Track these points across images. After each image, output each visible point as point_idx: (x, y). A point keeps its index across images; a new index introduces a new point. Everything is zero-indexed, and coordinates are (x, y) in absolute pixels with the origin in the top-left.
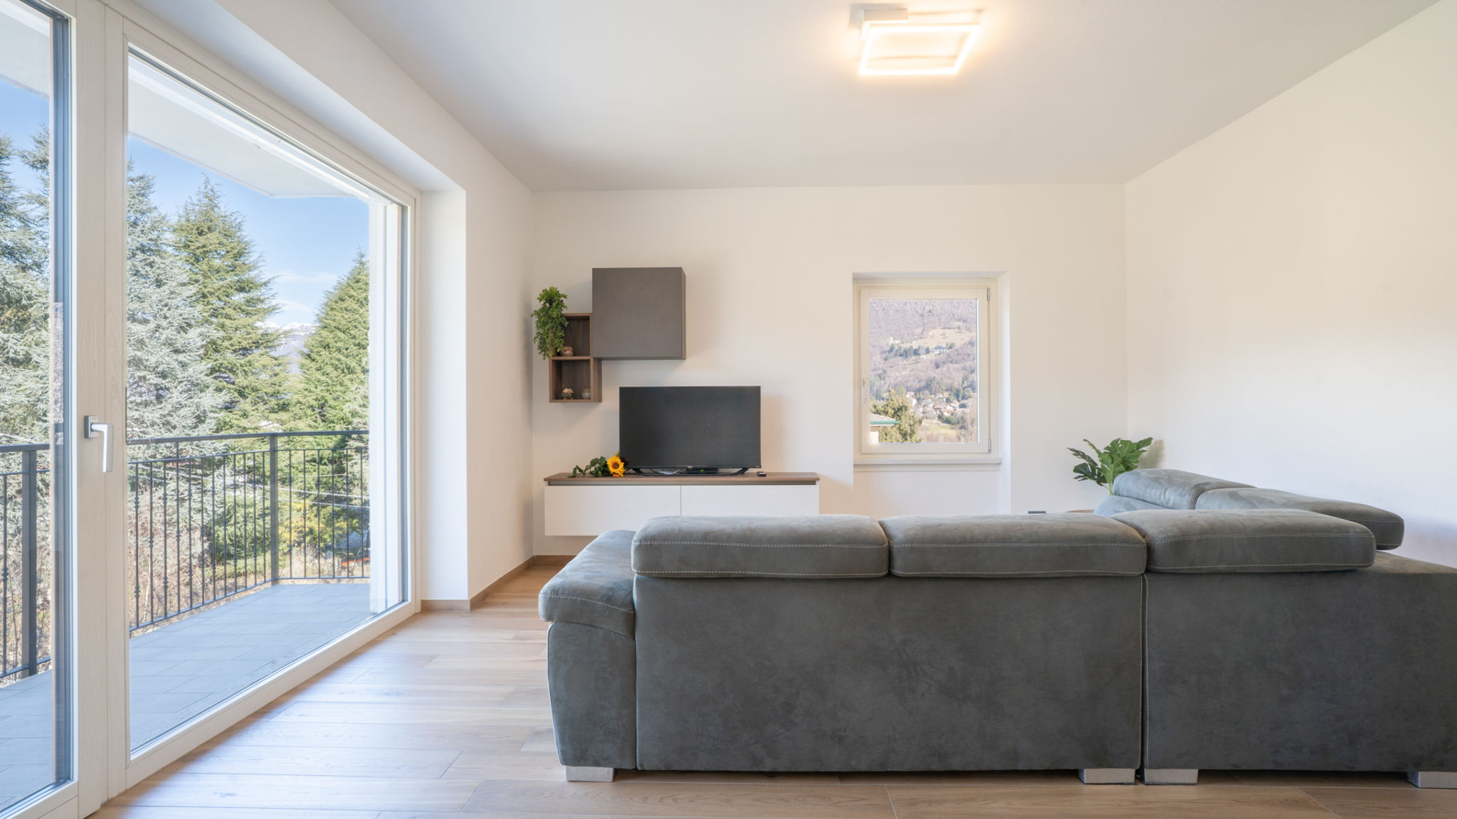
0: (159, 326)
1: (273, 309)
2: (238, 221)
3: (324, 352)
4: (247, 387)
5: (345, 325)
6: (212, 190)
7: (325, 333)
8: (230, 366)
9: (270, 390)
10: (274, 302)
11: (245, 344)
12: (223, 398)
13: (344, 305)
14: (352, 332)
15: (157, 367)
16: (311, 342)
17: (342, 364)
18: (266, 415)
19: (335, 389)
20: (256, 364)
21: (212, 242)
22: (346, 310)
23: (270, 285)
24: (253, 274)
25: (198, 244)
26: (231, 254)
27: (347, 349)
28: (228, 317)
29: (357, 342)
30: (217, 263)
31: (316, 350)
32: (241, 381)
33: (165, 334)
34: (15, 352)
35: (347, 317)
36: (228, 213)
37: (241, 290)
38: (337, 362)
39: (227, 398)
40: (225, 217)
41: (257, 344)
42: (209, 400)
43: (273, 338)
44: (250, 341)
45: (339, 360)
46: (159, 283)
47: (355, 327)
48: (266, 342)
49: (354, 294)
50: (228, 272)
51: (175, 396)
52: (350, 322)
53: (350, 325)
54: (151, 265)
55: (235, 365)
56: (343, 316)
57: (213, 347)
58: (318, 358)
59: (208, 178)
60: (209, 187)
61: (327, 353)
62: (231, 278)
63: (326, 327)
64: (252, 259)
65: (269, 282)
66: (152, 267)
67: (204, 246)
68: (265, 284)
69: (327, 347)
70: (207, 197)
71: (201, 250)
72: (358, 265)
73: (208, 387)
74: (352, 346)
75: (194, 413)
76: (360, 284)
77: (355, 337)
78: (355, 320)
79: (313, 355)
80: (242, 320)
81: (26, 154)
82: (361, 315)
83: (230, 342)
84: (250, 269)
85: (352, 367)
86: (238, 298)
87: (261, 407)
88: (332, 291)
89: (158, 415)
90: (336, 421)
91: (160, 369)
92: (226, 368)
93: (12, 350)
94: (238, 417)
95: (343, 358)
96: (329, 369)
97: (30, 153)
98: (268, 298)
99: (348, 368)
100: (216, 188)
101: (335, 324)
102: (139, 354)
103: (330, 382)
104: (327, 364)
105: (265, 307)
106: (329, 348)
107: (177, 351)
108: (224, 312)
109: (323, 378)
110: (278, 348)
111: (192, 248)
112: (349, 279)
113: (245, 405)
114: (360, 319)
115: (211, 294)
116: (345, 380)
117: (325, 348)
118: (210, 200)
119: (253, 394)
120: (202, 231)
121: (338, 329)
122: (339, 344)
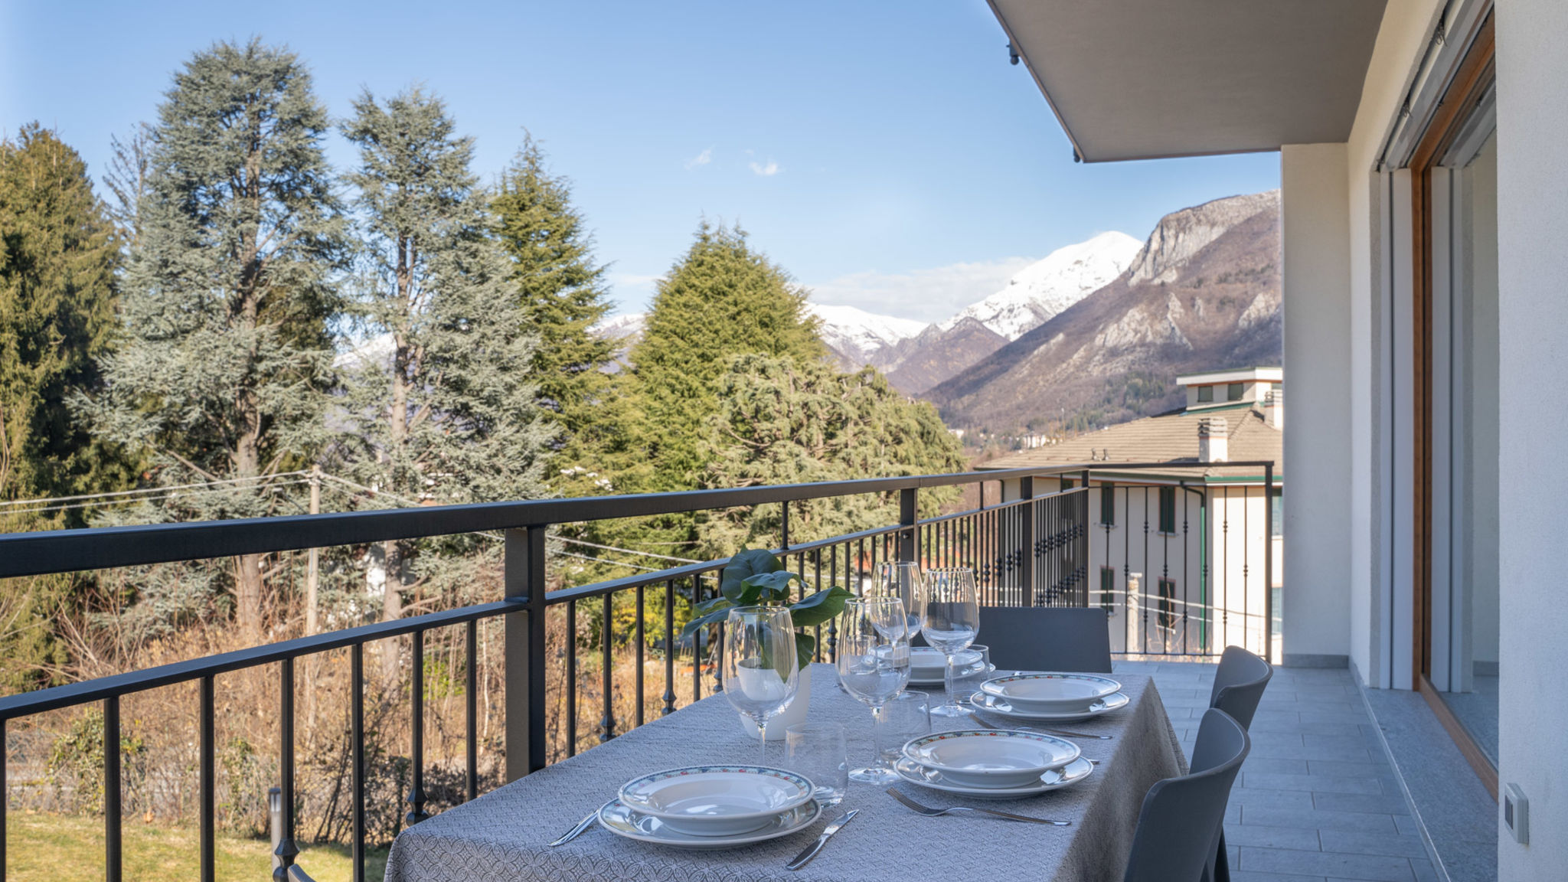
0: (484, 336)
1: (608, 307)
2: (564, 188)
3: (656, 368)
4: (578, 417)
5: (684, 328)
6: (534, 150)
7: (657, 340)
8: (558, 388)
9: (605, 422)
10: (607, 299)
11: (576, 357)
12: (552, 431)
13: (682, 300)
14: (694, 337)
15: (482, 390)
16: (638, 354)
17: (681, 383)
18: (600, 456)
19: (671, 419)
20: (590, 385)
21: (536, 219)
22: (685, 305)
23: (603, 275)
24: (582, 259)
25: (521, 224)
26: (557, 235)
27: (686, 362)
28: (554, 320)
29: (700, 352)
30: (541, 247)
31: (646, 364)
32: (572, 408)
33: (492, 345)
34: (325, 374)
35: (687, 316)
36: (551, 179)
37: (570, 282)
38: (674, 382)
39: (556, 433)
40: (549, 184)
41: (589, 359)
42: (538, 434)
43: (607, 348)
44: (583, 353)
45: (677, 378)
46: (483, 278)
47: (698, 330)
48: (598, 354)
49: (697, 283)
50: (554, 259)
51: (503, 430)
52: (691, 324)
53: (691, 327)
54: (474, 255)
55: (565, 386)
56: (681, 315)
57: (539, 361)
58: (648, 375)
59: (529, 134)
60: (530, 146)
61: (661, 369)
62: (558, 268)
63: (657, 331)
64: (579, 240)
65: (602, 270)
66: (475, 257)
67: (527, 226)
68: (597, 273)
69: (660, 359)
70: (527, 159)
71: (524, 231)
72: (699, 241)
73: (533, 418)
74: (695, 358)
75: (521, 453)
76: (703, 268)
77: (696, 345)
78: (699, 319)
79: (643, 372)
80: (570, 324)
81: (345, 124)
82: (705, 313)
83: (559, 355)
84: (579, 254)
85: (694, 387)
86: (565, 293)
87: (595, 445)
88: (665, 279)
89: (484, 455)
90: (672, 466)
91: (485, 393)
92: (554, 391)
93: (322, 372)
94: (567, 458)
95: (682, 376)
96: (665, 392)
97: (349, 122)
98: (600, 293)
99: (690, 389)
100: (540, 146)
101: (672, 327)
102: (463, 373)
103: (665, 410)
104: (660, 384)
105: (597, 305)
106: (663, 360)
107: (504, 369)
108: (551, 313)
109: (656, 404)
110: (611, 363)
111: (514, 228)
112: (688, 261)
113: (575, 440)
114: (705, 319)
115: (534, 289)
116: (686, 407)
117: (657, 361)
118: (532, 163)
119: (585, 426)
120: (524, 205)
121: (675, 333)
122: (678, 356)
